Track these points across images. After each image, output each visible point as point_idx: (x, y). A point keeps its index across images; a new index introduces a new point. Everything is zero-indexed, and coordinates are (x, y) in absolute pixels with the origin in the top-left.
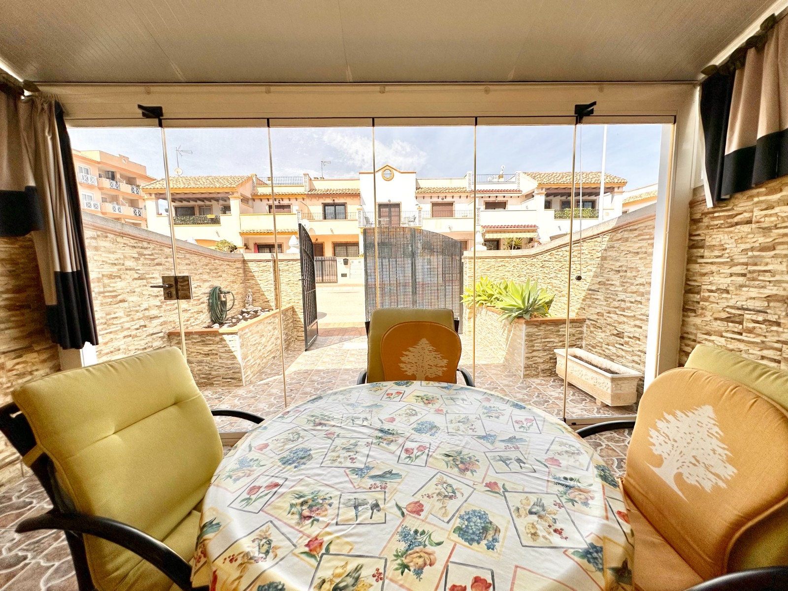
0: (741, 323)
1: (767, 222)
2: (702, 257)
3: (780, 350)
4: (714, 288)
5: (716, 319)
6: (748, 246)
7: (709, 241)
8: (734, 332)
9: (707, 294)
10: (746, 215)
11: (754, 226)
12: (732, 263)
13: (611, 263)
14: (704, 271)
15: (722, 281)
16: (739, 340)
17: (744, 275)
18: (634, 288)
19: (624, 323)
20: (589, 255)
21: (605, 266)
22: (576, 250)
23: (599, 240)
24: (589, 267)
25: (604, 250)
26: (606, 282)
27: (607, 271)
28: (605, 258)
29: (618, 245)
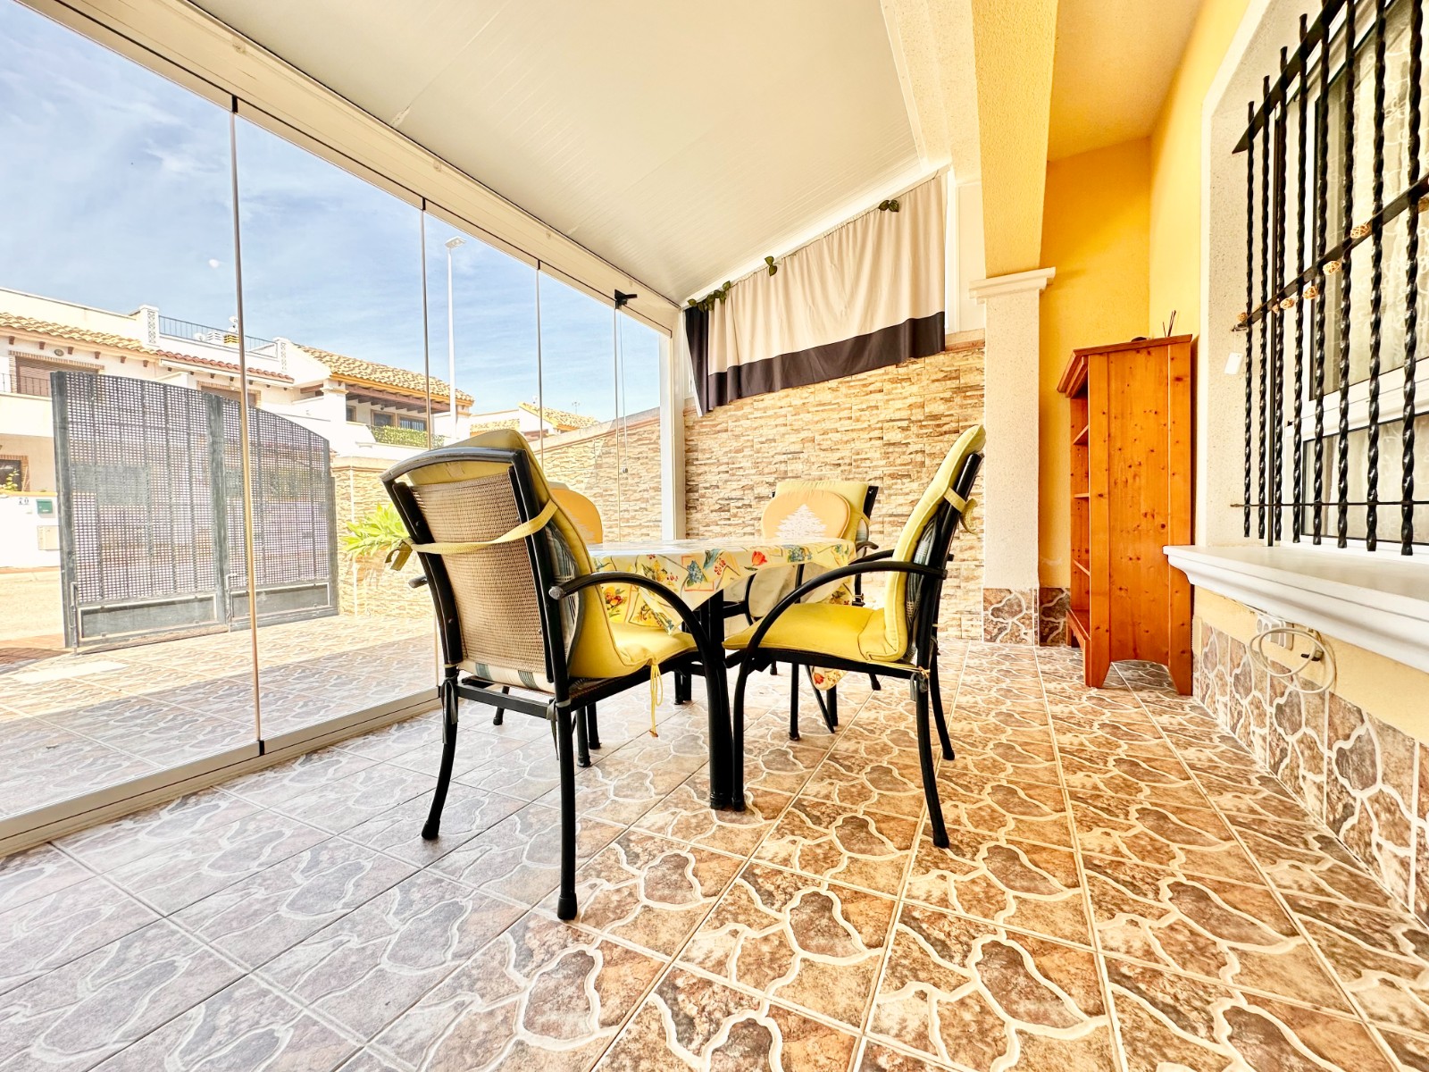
0: (729, 511)
1: (738, 431)
2: (697, 459)
3: (753, 525)
4: (708, 485)
5: (712, 511)
6: (727, 449)
7: (701, 446)
8: (725, 519)
9: (703, 491)
10: (725, 425)
11: (729, 433)
12: (719, 464)
14: (699, 472)
15: (712, 479)
16: (729, 525)
17: (727, 472)
18: (638, 496)
19: (629, 534)
20: (578, 464)
21: (601, 474)
22: (558, 458)
23: (590, 445)
24: (579, 478)
25: (599, 457)
26: (604, 493)
27: (604, 480)
28: (601, 466)
29: (616, 450)
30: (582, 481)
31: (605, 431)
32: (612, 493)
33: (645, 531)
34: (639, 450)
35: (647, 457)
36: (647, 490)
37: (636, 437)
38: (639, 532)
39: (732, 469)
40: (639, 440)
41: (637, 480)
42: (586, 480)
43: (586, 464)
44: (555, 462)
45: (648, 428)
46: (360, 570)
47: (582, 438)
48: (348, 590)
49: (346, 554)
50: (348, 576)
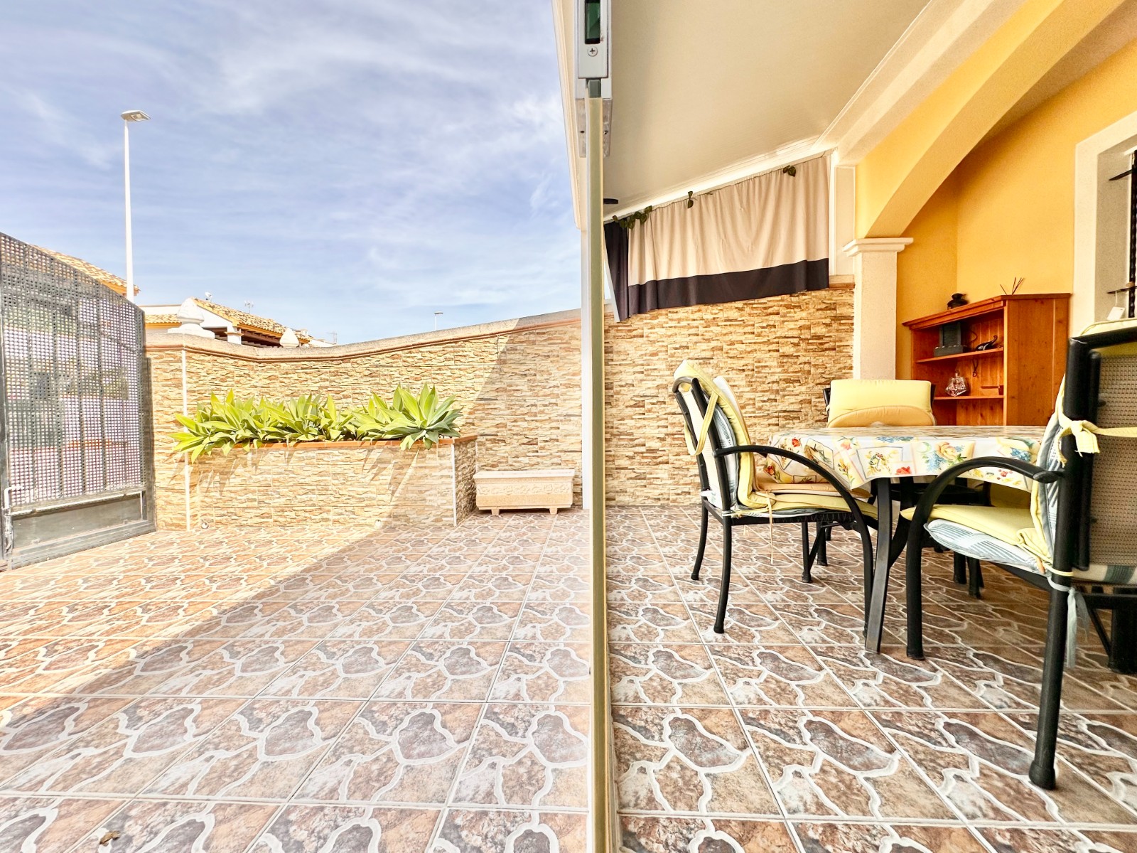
0: (643, 406)
1: (652, 337)
2: (612, 360)
3: (667, 419)
4: (623, 383)
5: (627, 407)
6: (643, 352)
7: (616, 348)
8: (640, 414)
9: (619, 389)
10: (640, 331)
11: (645, 339)
12: (634, 364)
13: (513, 366)
14: (615, 371)
15: (628, 378)
16: (644, 419)
17: (642, 372)
18: (547, 391)
19: (537, 428)
20: (477, 359)
21: (505, 370)
22: (451, 352)
23: (493, 340)
24: (477, 373)
25: (502, 352)
26: (508, 388)
27: (508, 375)
28: (504, 362)
29: (522, 348)
30: (482, 376)
31: (512, 328)
32: (518, 388)
33: (554, 424)
34: (549, 349)
35: (558, 356)
36: (558, 387)
37: (546, 336)
38: (548, 426)
39: (648, 370)
40: (549, 339)
41: (546, 376)
42: (487, 375)
43: (487, 359)
44: (448, 356)
45: (560, 329)
46: (193, 473)
47: (482, 333)
48: (174, 498)
49: (172, 454)
50: (173, 482)
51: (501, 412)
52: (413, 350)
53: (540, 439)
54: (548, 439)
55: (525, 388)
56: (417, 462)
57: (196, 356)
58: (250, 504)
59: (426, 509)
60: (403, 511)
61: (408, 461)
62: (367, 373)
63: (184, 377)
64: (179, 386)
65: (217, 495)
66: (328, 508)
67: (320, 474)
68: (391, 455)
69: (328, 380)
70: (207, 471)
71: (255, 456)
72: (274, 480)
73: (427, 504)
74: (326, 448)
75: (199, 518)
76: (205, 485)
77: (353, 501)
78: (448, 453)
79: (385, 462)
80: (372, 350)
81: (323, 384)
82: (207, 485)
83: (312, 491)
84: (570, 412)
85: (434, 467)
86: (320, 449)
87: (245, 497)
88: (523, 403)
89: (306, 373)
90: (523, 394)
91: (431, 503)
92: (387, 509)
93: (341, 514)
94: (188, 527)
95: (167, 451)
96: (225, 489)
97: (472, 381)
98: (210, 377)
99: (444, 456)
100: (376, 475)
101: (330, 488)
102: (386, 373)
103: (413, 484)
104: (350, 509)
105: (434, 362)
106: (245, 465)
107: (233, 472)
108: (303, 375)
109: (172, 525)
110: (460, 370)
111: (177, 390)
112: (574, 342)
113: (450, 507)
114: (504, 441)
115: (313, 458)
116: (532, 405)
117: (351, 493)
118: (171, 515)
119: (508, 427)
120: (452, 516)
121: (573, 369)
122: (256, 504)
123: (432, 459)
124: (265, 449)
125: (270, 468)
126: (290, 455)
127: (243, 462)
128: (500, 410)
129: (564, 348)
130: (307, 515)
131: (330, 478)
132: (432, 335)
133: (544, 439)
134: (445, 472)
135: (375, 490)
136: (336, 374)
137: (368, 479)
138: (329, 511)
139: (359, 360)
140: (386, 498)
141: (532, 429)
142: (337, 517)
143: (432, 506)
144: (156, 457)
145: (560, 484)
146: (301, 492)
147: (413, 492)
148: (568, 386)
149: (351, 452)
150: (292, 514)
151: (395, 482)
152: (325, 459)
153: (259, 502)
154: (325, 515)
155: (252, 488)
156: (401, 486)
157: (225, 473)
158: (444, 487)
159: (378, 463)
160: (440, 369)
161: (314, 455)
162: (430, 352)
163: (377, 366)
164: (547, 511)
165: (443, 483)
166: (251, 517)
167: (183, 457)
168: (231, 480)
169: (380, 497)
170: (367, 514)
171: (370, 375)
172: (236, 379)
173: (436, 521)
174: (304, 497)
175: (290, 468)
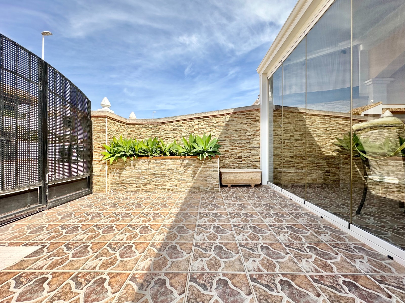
13: (232, 127)
18: (246, 137)
19: (241, 152)
20: (217, 124)
21: (229, 129)
22: (207, 121)
23: (224, 117)
24: (217, 130)
25: (228, 122)
26: (230, 136)
27: (230, 131)
28: (228, 125)
29: (236, 120)
30: (219, 131)
31: (232, 112)
32: (234, 136)
33: (248, 151)
34: (247, 120)
35: (250, 123)
36: (250, 136)
37: (246, 115)
38: (246, 151)
39: (286, 129)
41: (245, 132)
42: (221, 131)
43: (221, 124)
44: (205, 123)
45: (251, 112)
46: (108, 169)
47: (220, 114)
48: (101, 179)
49: (100, 161)
50: (101, 173)
51: (227, 146)
52: (191, 120)
53: (242, 157)
54: (246, 157)
55: (237, 136)
56: (203, 165)
57: (110, 120)
58: (132, 182)
59: (207, 184)
60: (197, 185)
61: (200, 165)
62: (172, 129)
63: (106, 128)
64: (104, 132)
65: (118, 178)
66: (165, 184)
67: (162, 170)
68: (192, 162)
69: (155, 132)
70: (114, 168)
71: (134, 162)
72: (142, 172)
73: (207, 182)
74: (165, 159)
75: (110, 188)
76: (112, 174)
77: (176, 181)
78: (216, 161)
79: (190, 165)
80: (175, 120)
81: (153, 133)
82: (113, 174)
83: (159, 177)
84: (255, 146)
85: (210, 167)
86: (162, 159)
87: (129, 179)
88: (236, 142)
89: (147, 129)
90: (236, 138)
91: (209, 182)
92: (190, 184)
93: (171, 186)
94: (106, 192)
95: (98, 160)
96: (121, 176)
97: (215, 133)
98: (114, 129)
99: (215, 162)
100: (186, 170)
101: (166, 175)
102: (180, 129)
103: (201, 174)
104: (175, 184)
105: (200, 125)
106: (130, 166)
107: (125, 169)
108: (145, 130)
109: (99, 191)
110: (210, 128)
111: (103, 134)
112: (257, 118)
113: (217, 184)
114: (228, 157)
115: (159, 163)
116: (239, 143)
117: (175, 178)
118: (99, 187)
119: (230, 152)
120: (218, 187)
121: (256, 128)
122: (134, 182)
123: (210, 164)
124: (138, 159)
125: (140, 167)
126: (150, 162)
127: (129, 165)
128: (226, 145)
129: (253, 120)
130: (156, 187)
131: (166, 171)
132: (199, 115)
133: (244, 157)
134: (215, 169)
135: (185, 176)
136: (159, 129)
137: (182, 172)
138: (166, 185)
139: (169, 124)
140: (190, 180)
141: (239, 153)
142: (169, 188)
143: (210, 183)
144: (93, 162)
145: (256, 175)
146: (154, 177)
147: (201, 177)
148: (254, 135)
149: (175, 161)
150: (150, 187)
151: (194, 173)
152: (164, 163)
153: (136, 181)
154: (164, 187)
155: (133, 176)
156: (196, 175)
157: (121, 169)
158: (215, 175)
159: (187, 165)
160: (202, 128)
161: (160, 162)
162: (198, 121)
163: (176, 127)
164: (250, 186)
165: (214, 174)
166: (132, 188)
167: (105, 162)
168: (124, 172)
169: (188, 179)
170: (182, 187)
171: (173, 130)
172: (121, 131)
173: (211, 189)
174: (155, 179)
175: (149, 167)
